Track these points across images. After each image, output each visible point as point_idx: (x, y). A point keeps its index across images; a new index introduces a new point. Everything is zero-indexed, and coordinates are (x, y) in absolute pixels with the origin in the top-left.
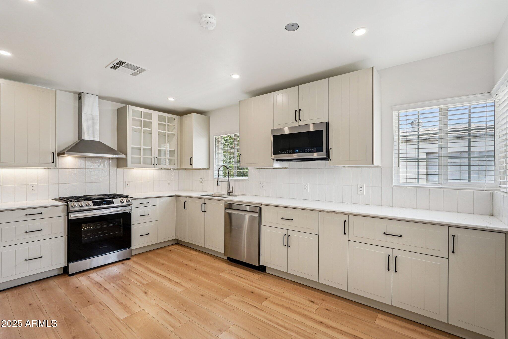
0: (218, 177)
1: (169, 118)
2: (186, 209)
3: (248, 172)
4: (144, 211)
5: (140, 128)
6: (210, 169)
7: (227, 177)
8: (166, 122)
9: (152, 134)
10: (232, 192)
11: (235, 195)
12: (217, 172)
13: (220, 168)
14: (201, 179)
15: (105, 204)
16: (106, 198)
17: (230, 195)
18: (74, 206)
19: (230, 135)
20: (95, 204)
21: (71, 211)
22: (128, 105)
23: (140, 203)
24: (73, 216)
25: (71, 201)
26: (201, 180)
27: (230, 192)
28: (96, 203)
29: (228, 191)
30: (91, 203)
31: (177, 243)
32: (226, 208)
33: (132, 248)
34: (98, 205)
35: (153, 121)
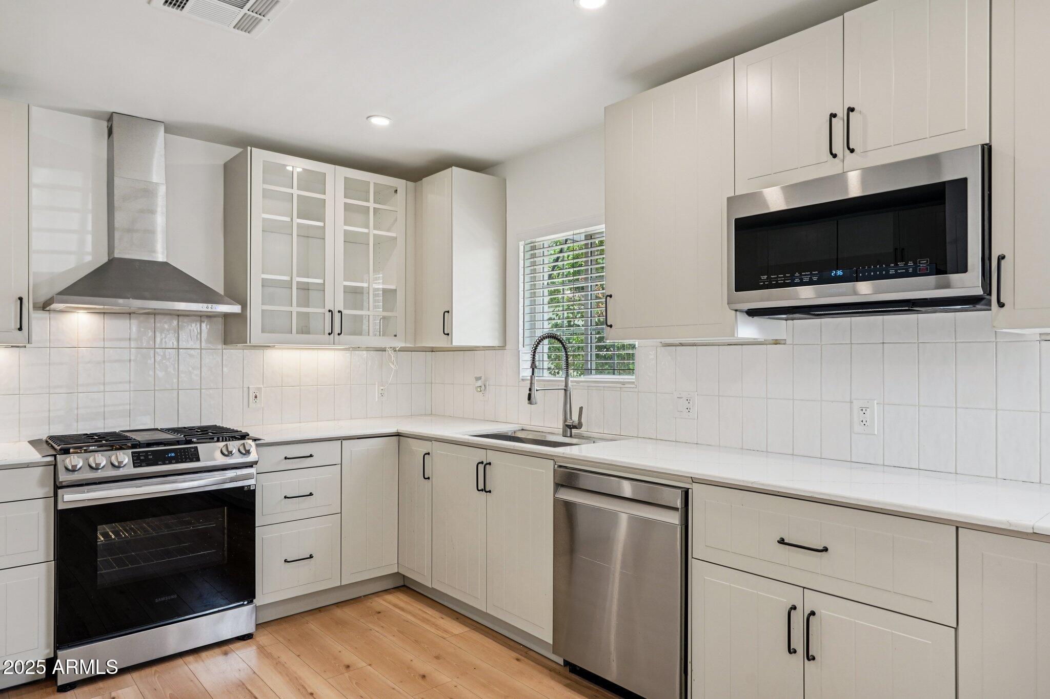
0: (533, 374)
1: (379, 189)
2: (429, 478)
3: (636, 357)
4: (296, 481)
5: (288, 219)
6: (507, 347)
7: (561, 377)
8: (368, 201)
9: (324, 239)
10: (579, 426)
11: (589, 434)
12: (529, 357)
13: (537, 346)
14: (478, 379)
15: (170, 461)
16: (178, 443)
17: (571, 436)
18: (72, 466)
19: (571, 233)
20: (138, 460)
21: (64, 484)
22: (249, 148)
23: (286, 458)
24: (71, 498)
25: (66, 452)
26: (479, 383)
27: (571, 427)
28: (142, 458)
29: (565, 420)
30: (125, 457)
31: (404, 586)
32: (558, 486)
33: (259, 600)
34: (148, 465)
35: (328, 197)
